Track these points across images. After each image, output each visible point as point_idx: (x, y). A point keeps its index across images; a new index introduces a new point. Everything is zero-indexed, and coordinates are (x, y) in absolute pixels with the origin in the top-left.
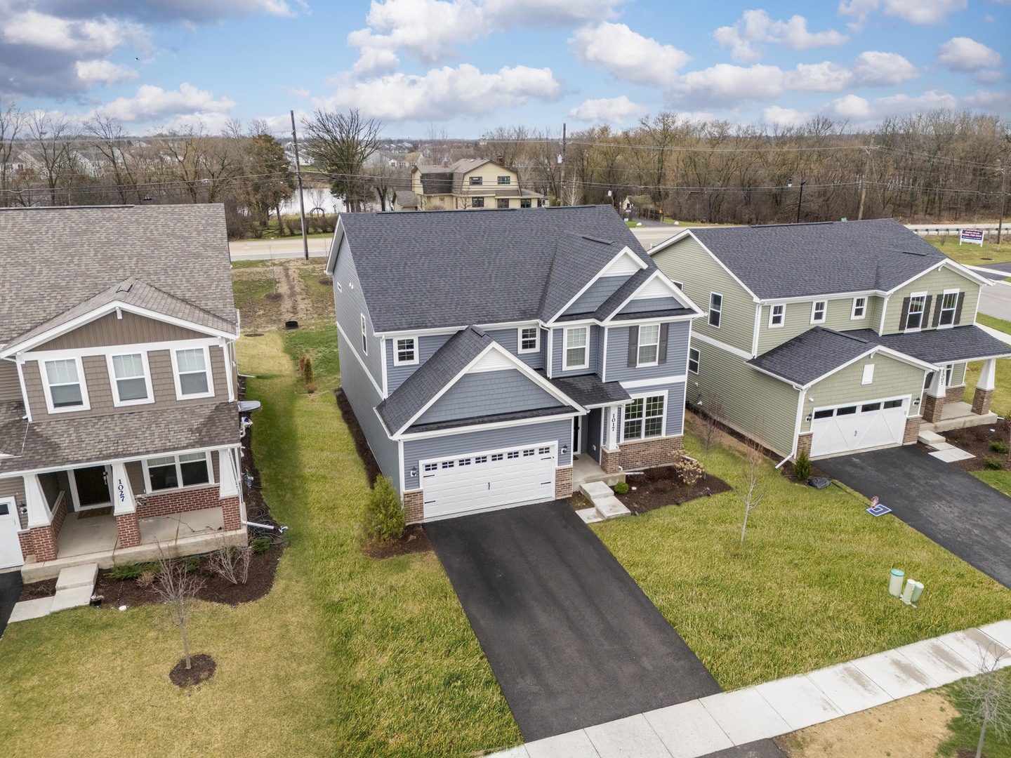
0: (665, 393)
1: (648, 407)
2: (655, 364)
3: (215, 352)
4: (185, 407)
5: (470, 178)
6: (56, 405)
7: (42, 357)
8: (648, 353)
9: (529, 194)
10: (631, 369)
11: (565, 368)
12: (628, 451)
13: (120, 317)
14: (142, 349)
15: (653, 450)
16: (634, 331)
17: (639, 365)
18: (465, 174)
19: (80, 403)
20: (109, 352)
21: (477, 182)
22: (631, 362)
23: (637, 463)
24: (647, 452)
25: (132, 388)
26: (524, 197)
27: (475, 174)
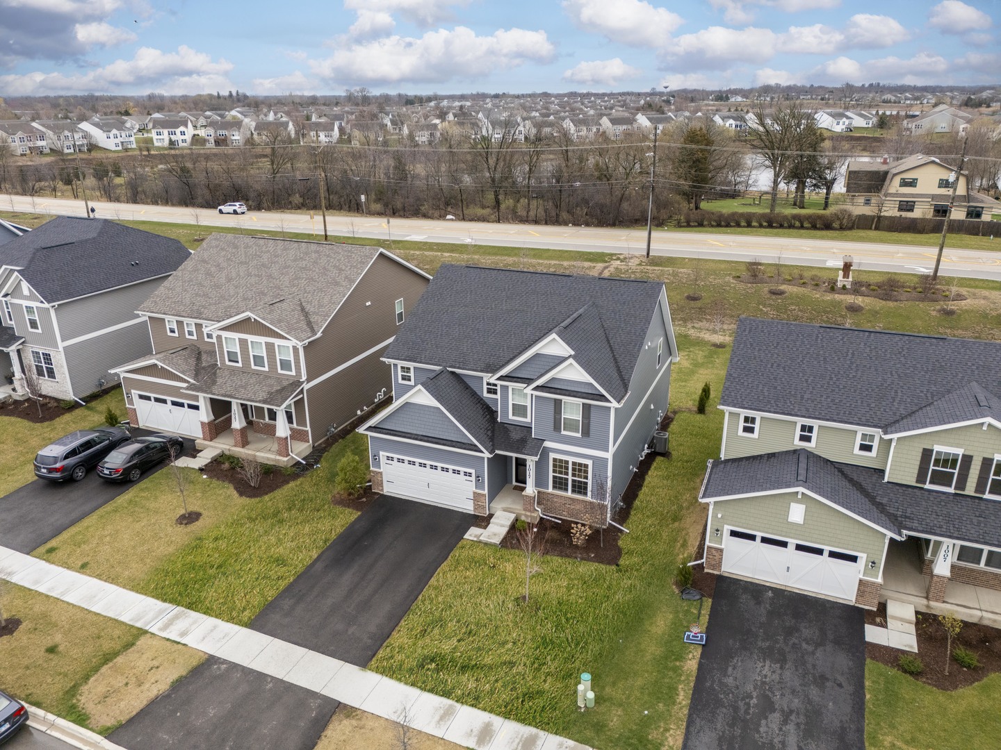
0: (589, 463)
1: (574, 470)
2: (579, 435)
3: (295, 349)
4: (280, 378)
5: (901, 179)
6: (230, 361)
7: (225, 334)
8: (571, 425)
9: (982, 201)
10: (555, 434)
11: (511, 417)
12: (555, 500)
13: (253, 320)
14: (263, 340)
15: (578, 507)
16: (558, 403)
17: (563, 432)
18: (895, 175)
19: (238, 362)
20: (250, 338)
21: (912, 183)
22: (557, 428)
23: (564, 513)
24: (572, 507)
25: (259, 361)
26: (972, 204)
27: (909, 176)
